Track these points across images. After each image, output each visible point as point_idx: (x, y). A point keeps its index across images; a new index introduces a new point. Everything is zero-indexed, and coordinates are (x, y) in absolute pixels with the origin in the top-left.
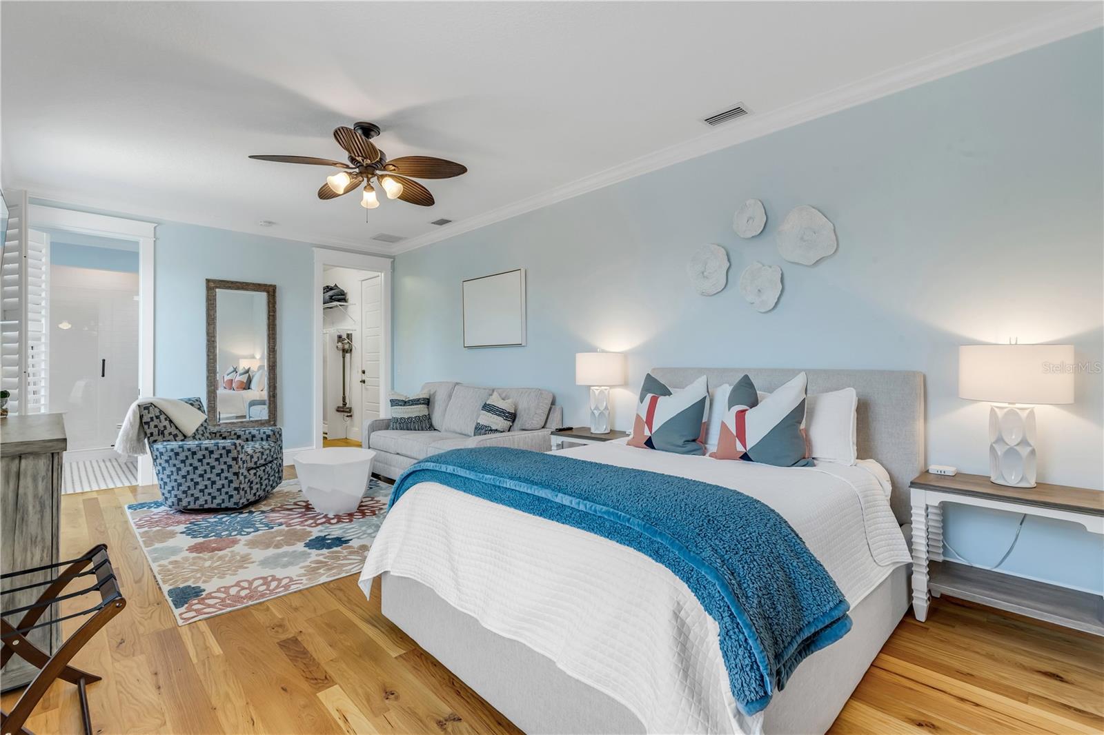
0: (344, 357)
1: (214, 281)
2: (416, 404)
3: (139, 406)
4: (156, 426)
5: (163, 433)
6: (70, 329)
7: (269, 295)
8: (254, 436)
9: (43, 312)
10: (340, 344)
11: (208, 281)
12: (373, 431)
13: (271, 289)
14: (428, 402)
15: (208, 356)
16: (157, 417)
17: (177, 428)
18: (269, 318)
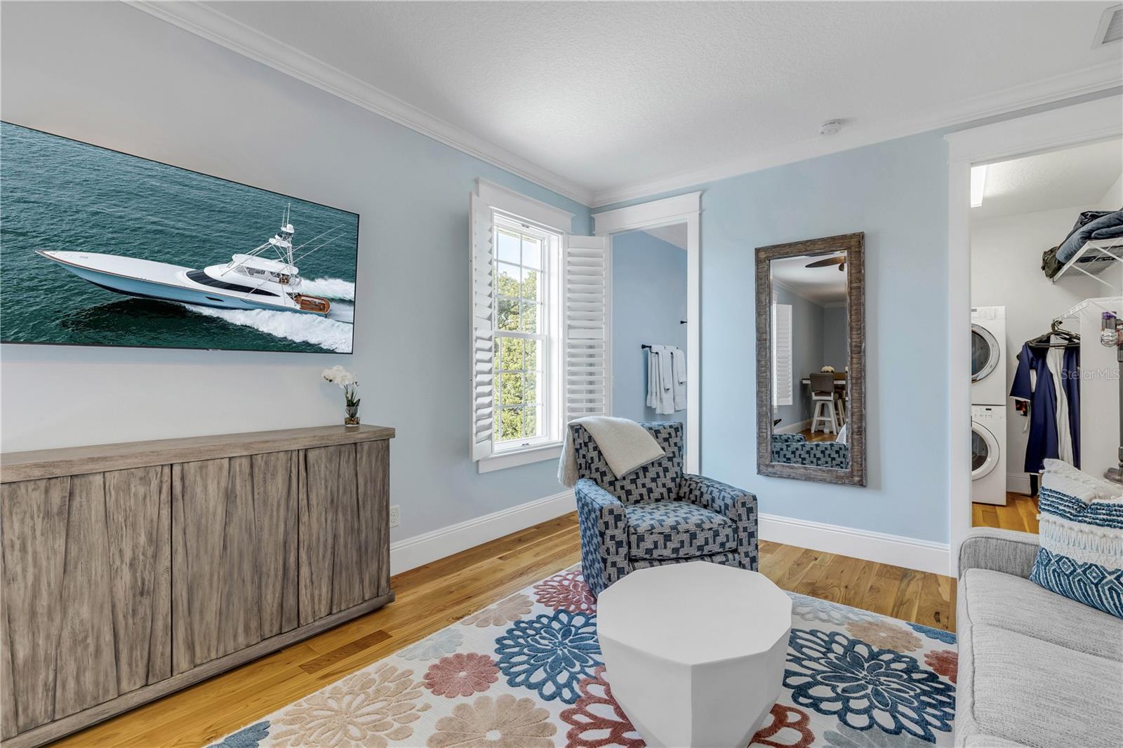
1: (765, 250)
3: (571, 426)
4: (584, 456)
5: (590, 467)
7: (850, 253)
11: (758, 251)
13: (853, 242)
16: (586, 444)
17: (606, 463)
18: (850, 294)
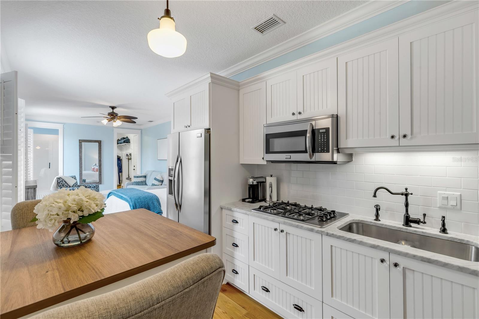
0: (129, 161)
1: (81, 140)
2: (141, 177)
3: (57, 178)
4: (62, 184)
5: (63, 185)
6: (40, 149)
7: (99, 144)
8: (90, 187)
9: (31, 152)
10: (127, 157)
11: (79, 140)
12: (128, 185)
13: (99, 142)
14: (145, 177)
15: (80, 163)
16: (62, 181)
17: (67, 184)
18: (99, 151)
